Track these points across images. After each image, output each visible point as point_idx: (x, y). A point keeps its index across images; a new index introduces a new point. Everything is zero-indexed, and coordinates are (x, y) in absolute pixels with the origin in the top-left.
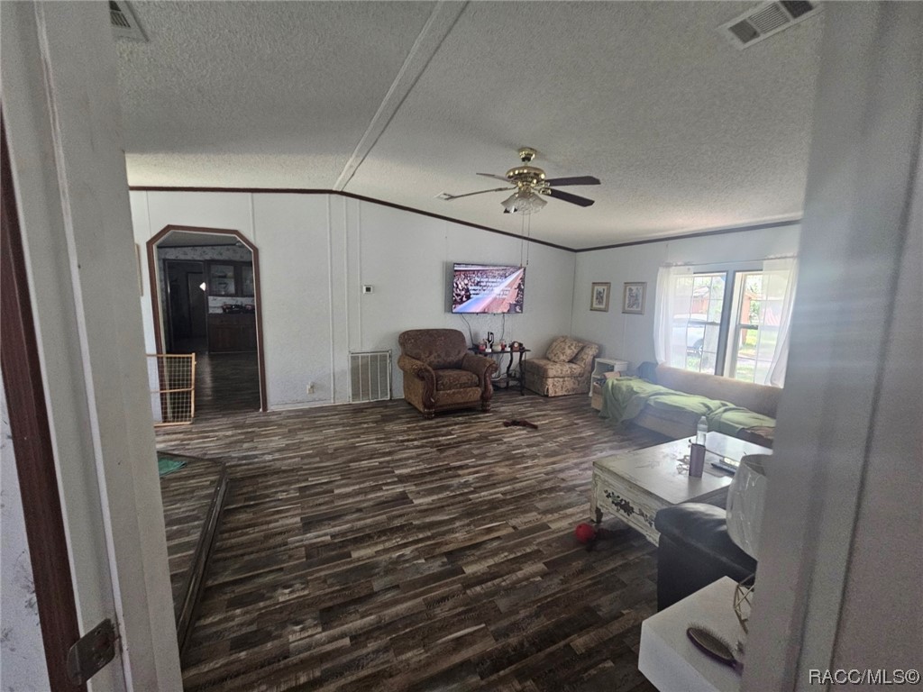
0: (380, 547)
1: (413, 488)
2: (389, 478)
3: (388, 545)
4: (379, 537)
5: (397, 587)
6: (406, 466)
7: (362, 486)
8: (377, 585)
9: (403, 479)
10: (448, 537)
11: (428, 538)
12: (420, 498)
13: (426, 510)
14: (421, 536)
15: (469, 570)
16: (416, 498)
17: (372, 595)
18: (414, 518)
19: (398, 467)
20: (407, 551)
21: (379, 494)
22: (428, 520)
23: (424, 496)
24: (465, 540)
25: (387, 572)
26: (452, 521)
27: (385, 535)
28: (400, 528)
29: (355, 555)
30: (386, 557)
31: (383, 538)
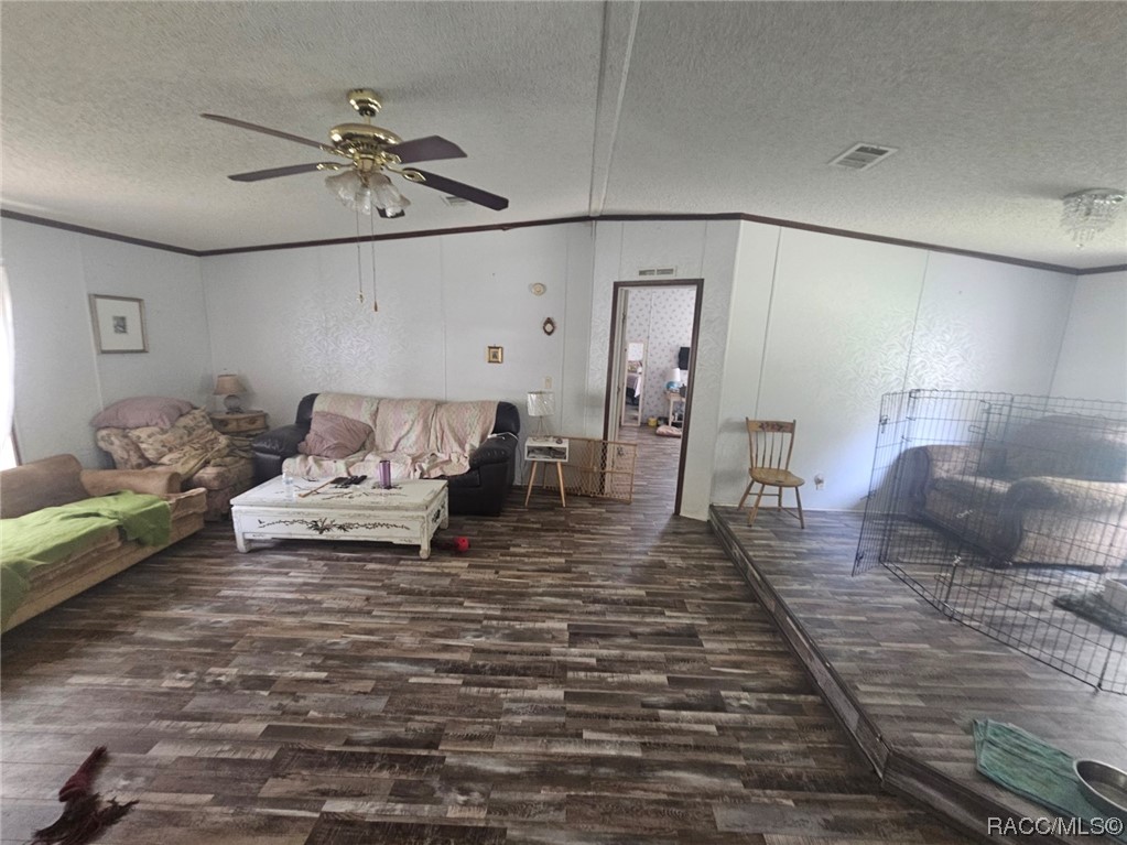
0: (620, 592)
1: (555, 648)
2: (579, 681)
3: (613, 591)
4: (619, 600)
5: (615, 565)
6: (539, 707)
7: (625, 678)
8: (629, 570)
9: (557, 673)
10: (558, 582)
11: (576, 586)
12: (554, 630)
13: (560, 612)
14: (581, 589)
15: (563, 560)
16: (561, 630)
17: (632, 567)
18: (577, 606)
19: (551, 708)
20: (599, 582)
21: (605, 652)
22: (566, 601)
23: (549, 631)
24: (547, 576)
25: (619, 575)
26: (542, 595)
27: (613, 600)
28: (596, 601)
29: (643, 593)
30: (616, 583)
31: (616, 598)
